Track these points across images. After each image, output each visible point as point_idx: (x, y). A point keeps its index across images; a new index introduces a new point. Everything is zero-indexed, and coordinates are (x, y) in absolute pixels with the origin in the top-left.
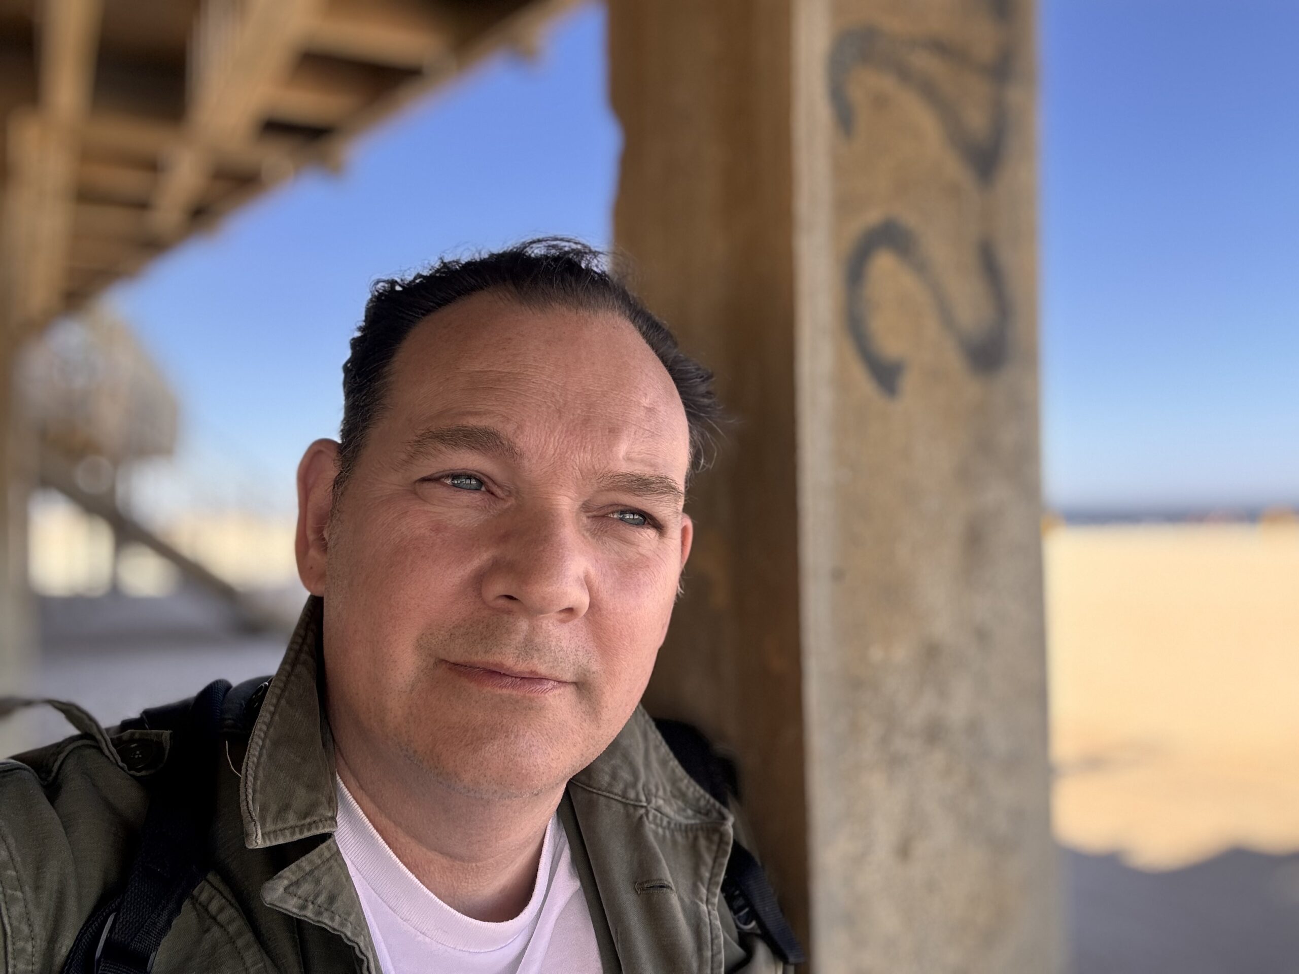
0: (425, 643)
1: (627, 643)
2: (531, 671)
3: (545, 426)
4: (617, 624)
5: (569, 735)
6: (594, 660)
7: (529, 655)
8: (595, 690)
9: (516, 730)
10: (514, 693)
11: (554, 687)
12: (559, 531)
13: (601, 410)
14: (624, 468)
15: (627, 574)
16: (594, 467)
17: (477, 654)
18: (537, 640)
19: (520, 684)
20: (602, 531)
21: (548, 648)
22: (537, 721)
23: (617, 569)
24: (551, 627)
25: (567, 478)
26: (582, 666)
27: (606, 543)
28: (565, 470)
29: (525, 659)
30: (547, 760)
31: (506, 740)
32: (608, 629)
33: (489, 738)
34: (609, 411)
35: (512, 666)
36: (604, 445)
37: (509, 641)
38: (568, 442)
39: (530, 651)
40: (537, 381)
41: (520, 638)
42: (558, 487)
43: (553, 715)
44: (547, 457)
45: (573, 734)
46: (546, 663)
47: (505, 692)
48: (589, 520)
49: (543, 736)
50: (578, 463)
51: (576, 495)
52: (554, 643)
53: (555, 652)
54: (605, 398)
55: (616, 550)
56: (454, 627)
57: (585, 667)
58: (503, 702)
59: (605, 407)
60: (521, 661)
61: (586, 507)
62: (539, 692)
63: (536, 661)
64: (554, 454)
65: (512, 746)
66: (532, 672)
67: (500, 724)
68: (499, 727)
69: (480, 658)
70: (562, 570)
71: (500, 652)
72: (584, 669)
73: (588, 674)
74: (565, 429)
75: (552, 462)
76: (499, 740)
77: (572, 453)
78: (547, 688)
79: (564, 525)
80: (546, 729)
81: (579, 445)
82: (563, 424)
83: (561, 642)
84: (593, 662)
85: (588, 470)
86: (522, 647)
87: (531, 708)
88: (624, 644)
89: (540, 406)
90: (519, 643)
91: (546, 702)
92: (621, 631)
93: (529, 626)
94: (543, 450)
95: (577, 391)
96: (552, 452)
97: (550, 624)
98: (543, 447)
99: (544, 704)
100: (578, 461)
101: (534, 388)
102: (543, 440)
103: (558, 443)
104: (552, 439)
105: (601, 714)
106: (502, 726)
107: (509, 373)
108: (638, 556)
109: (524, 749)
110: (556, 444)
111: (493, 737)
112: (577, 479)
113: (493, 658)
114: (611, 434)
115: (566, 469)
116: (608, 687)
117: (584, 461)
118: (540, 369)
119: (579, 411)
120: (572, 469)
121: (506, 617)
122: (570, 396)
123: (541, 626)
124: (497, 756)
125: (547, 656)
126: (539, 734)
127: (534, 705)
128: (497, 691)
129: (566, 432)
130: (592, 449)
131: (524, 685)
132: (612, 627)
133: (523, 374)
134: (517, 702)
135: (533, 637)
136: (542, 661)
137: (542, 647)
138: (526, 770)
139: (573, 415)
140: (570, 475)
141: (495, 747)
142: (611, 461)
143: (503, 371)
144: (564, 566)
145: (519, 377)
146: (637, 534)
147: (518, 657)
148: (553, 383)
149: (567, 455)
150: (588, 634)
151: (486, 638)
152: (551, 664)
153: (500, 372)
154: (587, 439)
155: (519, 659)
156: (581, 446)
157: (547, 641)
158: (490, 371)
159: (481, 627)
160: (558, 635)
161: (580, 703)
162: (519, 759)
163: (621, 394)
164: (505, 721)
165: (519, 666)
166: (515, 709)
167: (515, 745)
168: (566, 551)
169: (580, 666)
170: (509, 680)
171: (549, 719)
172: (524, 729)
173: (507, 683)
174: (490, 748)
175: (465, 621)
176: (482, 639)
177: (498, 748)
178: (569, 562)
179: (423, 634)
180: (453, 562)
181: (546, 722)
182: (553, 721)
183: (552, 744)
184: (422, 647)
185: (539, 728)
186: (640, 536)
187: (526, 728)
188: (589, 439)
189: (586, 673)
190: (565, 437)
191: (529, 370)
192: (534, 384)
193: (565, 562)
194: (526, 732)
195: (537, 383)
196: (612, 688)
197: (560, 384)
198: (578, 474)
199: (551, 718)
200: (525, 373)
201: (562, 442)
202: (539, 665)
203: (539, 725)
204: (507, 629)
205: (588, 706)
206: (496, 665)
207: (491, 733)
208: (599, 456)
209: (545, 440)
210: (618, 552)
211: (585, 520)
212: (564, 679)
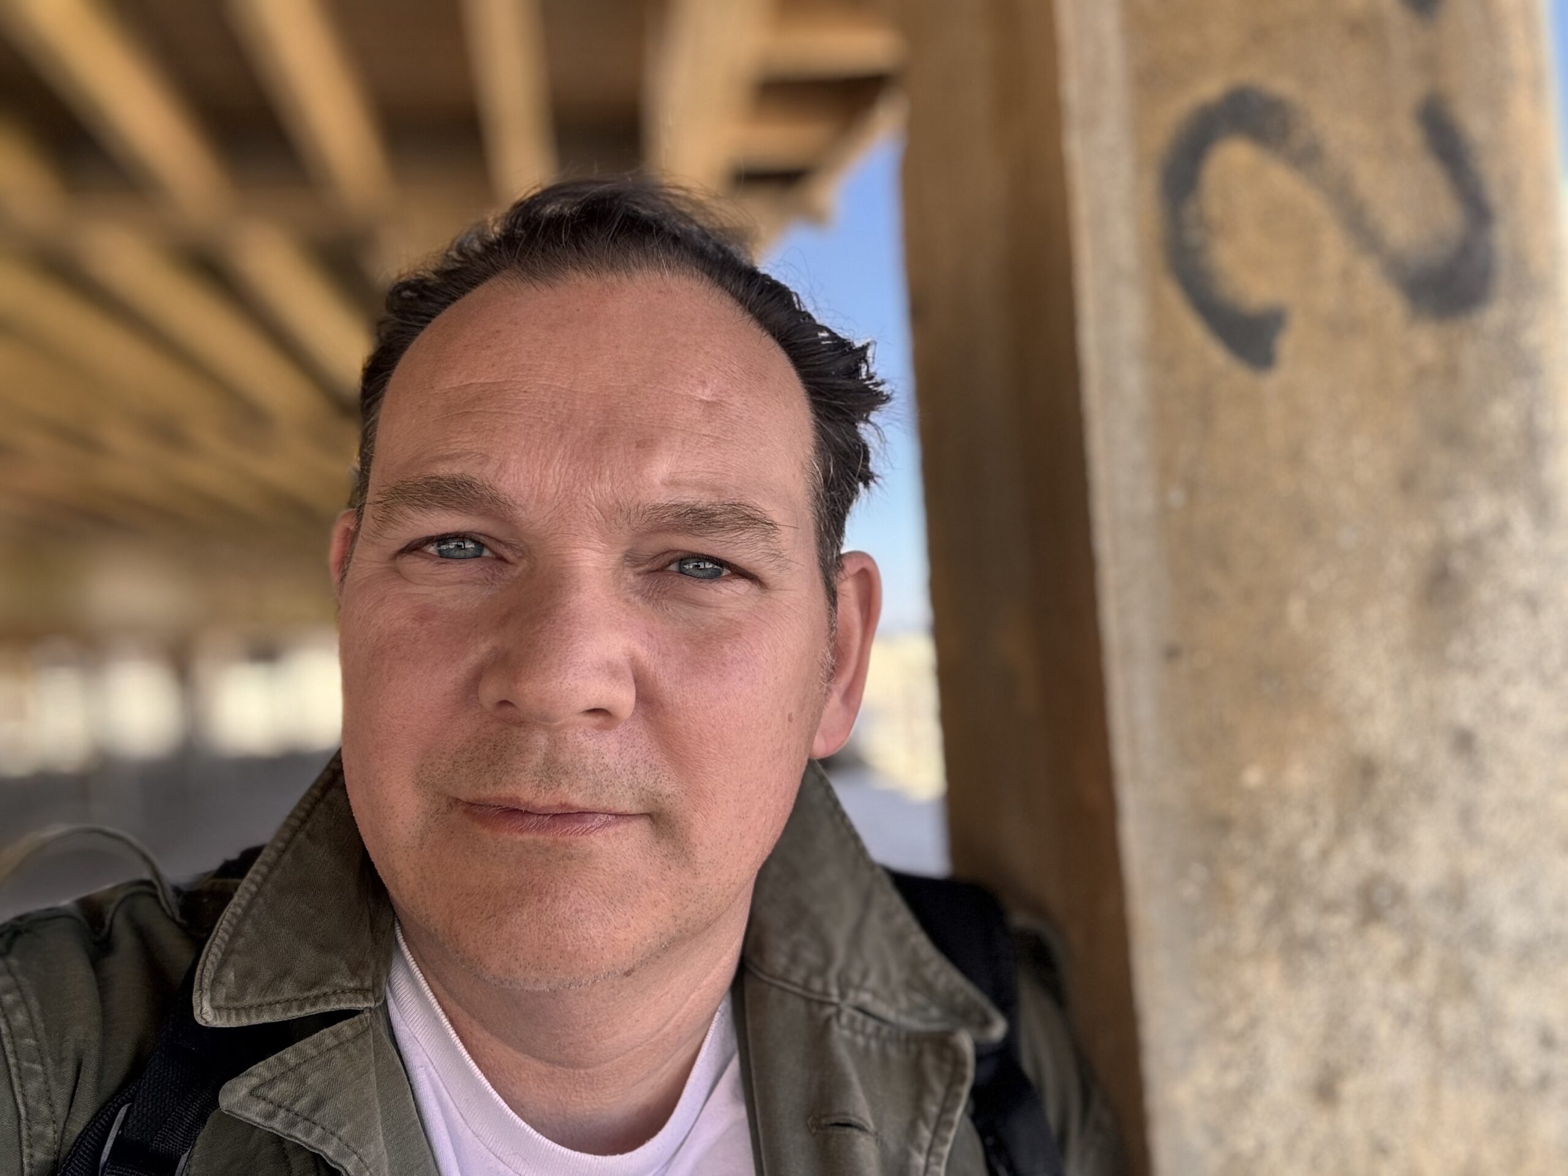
0: (426, 778)
1: (714, 749)
2: (561, 803)
3: (538, 454)
4: (691, 724)
5: (642, 891)
6: (666, 778)
7: (554, 781)
8: (678, 822)
9: (553, 891)
10: (541, 838)
11: (607, 824)
12: (567, 600)
13: (626, 416)
14: (664, 497)
15: (704, 650)
16: (617, 502)
17: (485, 785)
18: (561, 759)
19: (549, 824)
20: (659, 592)
21: (580, 769)
22: (586, 876)
23: (687, 645)
24: (581, 738)
25: (583, 522)
26: (646, 788)
27: (667, 609)
28: (575, 512)
29: (548, 788)
30: (606, 929)
31: (540, 905)
32: (679, 733)
33: (516, 905)
34: (638, 415)
35: (531, 799)
36: (629, 468)
37: (523, 764)
38: (574, 470)
39: (554, 776)
40: (530, 388)
41: (536, 758)
42: (571, 537)
43: (611, 864)
44: (548, 498)
45: (650, 889)
46: (581, 791)
47: (527, 837)
48: (640, 578)
49: (598, 896)
50: (594, 500)
51: (603, 544)
52: (590, 761)
53: (594, 773)
54: (632, 397)
55: (684, 617)
56: (456, 753)
57: (652, 790)
58: (528, 851)
59: (631, 411)
60: (543, 791)
61: (631, 558)
62: (578, 832)
63: (565, 788)
64: (557, 493)
65: (548, 912)
66: (562, 805)
67: (530, 883)
68: (529, 887)
69: (489, 792)
70: (567, 656)
71: (512, 781)
72: (651, 793)
73: (659, 799)
74: (569, 453)
75: (557, 504)
76: (529, 907)
77: (582, 485)
78: (592, 827)
79: (578, 589)
80: (601, 886)
81: (591, 472)
82: (566, 447)
83: (603, 758)
84: (663, 781)
85: (610, 506)
86: (542, 771)
87: (571, 857)
88: (708, 752)
89: (531, 426)
90: (537, 766)
91: (592, 846)
92: (699, 735)
93: (548, 740)
94: (539, 490)
95: (591, 392)
96: (554, 491)
97: (579, 735)
98: (540, 485)
99: (589, 850)
100: (593, 496)
101: (525, 400)
102: (537, 475)
103: (561, 475)
104: (551, 471)
105: (694, 855)
106: (533, 887)
107: (494, 383)
108: (722, 622)
109: (566, 916)
110: (558, 477)
111: (520, 903)
112: (597, 522)
113: (506, 791)
114: (640, 450)
115: (577, 510)
116: (698, 815)
117: (601, 495)
118: (537, 369)
119: (591, 423)
120: (586, 508)
121: (516, 731)
122: (578, 402)
123: (565, 738)
124: (528, 930)
125: (581, 779)
126: (591, 893)
127: (573, 852)
128: (516, 836)
129: (571, 456)
130: (612, 476)
131: (555, 826)
132: (684, 730)
133: (512, 381)
134: (548, 850)
135: (555, 755)
136: (574, 787)
137: (571, 768)
138: (573, 946)
139: (583, 429)
140: (584, 518)
141: (525, 917)
142: (641, 490)
143: (486, 381)
144: (570, 649)
145: (506, 388)
146: (713, 592)
147: (539, 786)
148: (555, 386)
149: (575, 490)
150: (651, 742)
151: (493, 764)
152: (589, 791)
153: (482, 385)
154: (603, 462)
155: (540, 789)
156: (595, 474)
157: (577, 758)
158: (471, 384)
159: (487, 749)
160: (596, 748)
161: (658, 843)
162: (560, 931)
163: (659, 386)
164: (537, 878)
165: (541, 798)
166: (547, 860)
167: (553, 911)
168: (575, 627)
169: (643, 789)
170: (533, 820)
171: (604, 870)
172: (566, 888)
173: (531, 825)
174: (517, 919)
175: (469, 742)
176: (489, 766)
177: (528, 918)
178: (581, 644)
179: (423, 765)
180: (441, 661)
181: (600, 875)
182: (611, 873)
183: (613, 906)
184: (425, 783)
185: (589, 884)
186: (718, 594)
187: (568, 886)
188: (605, 462)
189: (655, 797)
190: (569, 464)
191: (521, 373)
192: (527, 394)
193: (572, 644)
194: (569, 892)
195: (530, 392)
196: (705, 816)
197: (565, 386)
198: (597, 514)
199: (607, 870)
200: (514, 379)
201: (566, 473)
202: (570, 794)
203: (589, 881)
204: (518, 748)
205: (670, 846)
206: (511, 800)
207: (517, 897)
208: (623, 485)
209: (540, 474)
210: (689, 620)
211: (631, 578)
212: (620, 810)
